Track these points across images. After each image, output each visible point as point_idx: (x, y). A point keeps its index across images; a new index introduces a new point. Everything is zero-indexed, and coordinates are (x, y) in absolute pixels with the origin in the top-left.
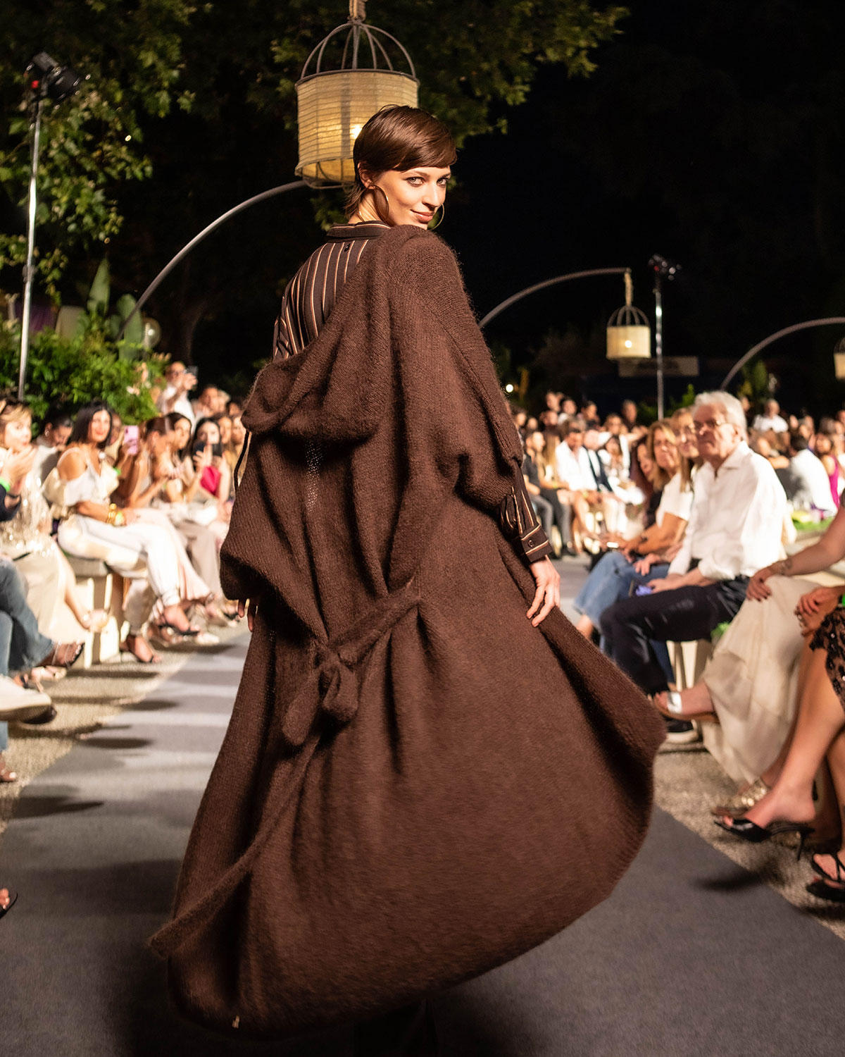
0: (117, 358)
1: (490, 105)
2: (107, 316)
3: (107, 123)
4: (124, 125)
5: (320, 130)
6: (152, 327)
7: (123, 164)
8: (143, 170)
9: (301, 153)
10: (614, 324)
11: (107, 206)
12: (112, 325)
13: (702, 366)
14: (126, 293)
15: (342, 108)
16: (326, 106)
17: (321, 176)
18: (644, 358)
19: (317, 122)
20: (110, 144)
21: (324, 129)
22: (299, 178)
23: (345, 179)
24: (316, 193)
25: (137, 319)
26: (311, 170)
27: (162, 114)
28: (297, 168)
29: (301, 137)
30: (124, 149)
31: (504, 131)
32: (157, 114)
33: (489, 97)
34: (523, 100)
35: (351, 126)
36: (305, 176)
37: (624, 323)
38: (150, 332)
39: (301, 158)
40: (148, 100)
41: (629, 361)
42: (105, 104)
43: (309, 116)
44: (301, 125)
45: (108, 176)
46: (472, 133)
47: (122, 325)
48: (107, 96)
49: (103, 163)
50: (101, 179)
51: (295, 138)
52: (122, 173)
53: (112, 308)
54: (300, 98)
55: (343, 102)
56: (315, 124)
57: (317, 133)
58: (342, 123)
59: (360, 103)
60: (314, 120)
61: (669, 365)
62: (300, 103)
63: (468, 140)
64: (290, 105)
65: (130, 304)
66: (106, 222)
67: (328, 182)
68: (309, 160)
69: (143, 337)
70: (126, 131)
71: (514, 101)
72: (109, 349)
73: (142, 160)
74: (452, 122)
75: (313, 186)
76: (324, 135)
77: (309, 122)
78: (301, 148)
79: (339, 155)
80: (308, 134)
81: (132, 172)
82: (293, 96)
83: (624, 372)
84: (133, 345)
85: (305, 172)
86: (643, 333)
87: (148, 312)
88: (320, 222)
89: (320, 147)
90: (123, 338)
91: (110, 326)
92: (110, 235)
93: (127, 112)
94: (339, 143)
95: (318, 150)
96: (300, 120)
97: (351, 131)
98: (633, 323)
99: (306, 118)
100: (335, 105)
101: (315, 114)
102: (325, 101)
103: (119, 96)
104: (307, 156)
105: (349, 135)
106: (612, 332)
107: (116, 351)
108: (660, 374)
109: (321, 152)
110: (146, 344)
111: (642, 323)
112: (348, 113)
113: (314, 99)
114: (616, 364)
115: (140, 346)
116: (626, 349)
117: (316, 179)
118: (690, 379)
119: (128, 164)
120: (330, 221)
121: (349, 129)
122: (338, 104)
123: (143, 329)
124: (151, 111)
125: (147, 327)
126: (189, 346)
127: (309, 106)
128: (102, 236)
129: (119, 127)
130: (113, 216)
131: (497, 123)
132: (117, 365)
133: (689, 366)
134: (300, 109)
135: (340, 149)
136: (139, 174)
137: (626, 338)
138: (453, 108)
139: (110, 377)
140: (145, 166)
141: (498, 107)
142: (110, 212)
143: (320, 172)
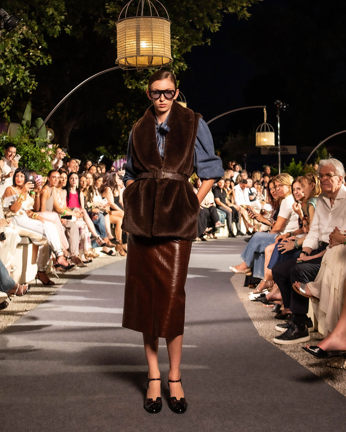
0: (35, 146)
1: (203, 32)
2: (31, 127)
3: (31, 40)
4: (38, 41)
5: (126, 43)
6: (51, 132)
7: (39, 58)
8: (48, 61)
9: (118, 54)
10: (259, 131)
11: (30, 77)
12: (33, 131)
13: (298, 150)
14: (39, 117)
15: (136, 34)
16: (129, 33)
17: (127, 64)
18: (272, 146)
19: (125, 40)
20: (32, 49)
21: (128, 43)
22: (117, 65)
23: (138, 66)
24: (125, 72)
25: (44, 128)
26: (123, 61)
27: (56, 36)
28: (116, 61)
29: (118, 47)
30: (39, 51)
31: (209, 44)
32: (53, 36)
33: (203, 28)
34: (218, 30)
35: (141, 42)
36: (120, 64)
37: (263, 131)
38: (50, 134)
39: (118, 56)
40: (50, 30)
41: (265, 147)
42: (30, 31)
43: (122, 37)
44: (118, 42)
45: (31, 64)
46: (195, 45)
47: (37, 131)
48: (31, 28)
49: (29, 58)
50: (28, 65)
51: (115, 47)
52: (38, 63)
53: (33, 123)
54: (117, 29)
55: (136, 31)
56: (124, 41)
57: (125, 45)
58: (137, 41)
59: (145, 32)
60: (124, 39)
61: (283, 149)
62: (118, 31)
63: (193, 48)
64: (113, 32)
65: (41, 122)
66: (30, 85)
67: (130, 67)
68: (122, 57)
69: (47, 137)
70: (40, 44)
71: (214, 31)
72: (31, 142)
73: (47, 56)
74: (186, 40)
75: (123, 68)
76: (129, 46)
77: (121, 40)
78: (118, 51)
79: (135, 55)
80: (121, 45)
81: (43, 62)
82: (115, 28)
83: (263, 153)
84: (42, 140)
85: (120, 63)
86: (272, 135)
87: (49, 125)
88: (127, 84)
89: (127, 51)
90: (38, 137)
91: (32, 132)
92: (32, 90)
93: (40, 35)
94: (135, 50)
95: (125, 53)
96: (118, 39)
97: (141, 44)
98: (267, 131)
99: (120, 38)
100: (133, 32)
101: (124, 36)
102: (129, 31)
103: (36, 28)
104: (121, 55)
105: (140, 46)
106: (258, 134)
107: (35, 143)
108: (279, 153)
109: (127, 53)
110: (48, 140)
111: (271, 131)
112: (139, 36)
113: (124, 30)
114: (259, 148)
115: (45, 140)
116: (264, 142)
117: (125, 66)
118: (293, 156)
119: (41, 58)
120: (131, 84)
121: (140, 43)
122: (135, 32)
123: (47, 133)
124: (51, 35)
125: (49, 132)
126: (67, 140)
127: (122, 33)
128: (28, 91)
129: (37, 42)
130: (33, 82)
131: (206, 40)
132: (35, 149)
133: (293, 150)
134: (118, 34)
135: (135, 52)
136: (46, 63)
137: (264, 137)
138: (187, 33)
139: (32, 154)
140: (49, 59)
141: (207, 33)
142: (32, 80)
143: (126, 62)
